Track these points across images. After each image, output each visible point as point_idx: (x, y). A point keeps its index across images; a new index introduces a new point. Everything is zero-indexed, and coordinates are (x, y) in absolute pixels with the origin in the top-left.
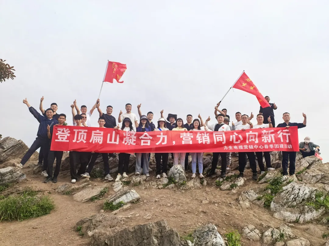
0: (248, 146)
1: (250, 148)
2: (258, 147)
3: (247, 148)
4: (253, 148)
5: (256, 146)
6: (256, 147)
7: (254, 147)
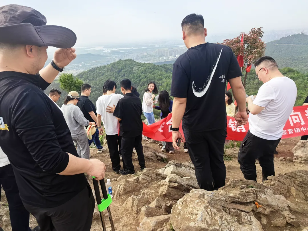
0: (294, 130)
1: (296, 132)
2: (305, 129)
3: (293, 133)
4: (300, 132)
5: (303, 128)
6: (304, 130)
7: (300, 130)
